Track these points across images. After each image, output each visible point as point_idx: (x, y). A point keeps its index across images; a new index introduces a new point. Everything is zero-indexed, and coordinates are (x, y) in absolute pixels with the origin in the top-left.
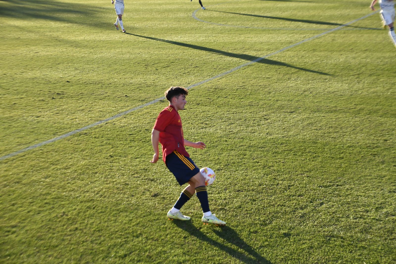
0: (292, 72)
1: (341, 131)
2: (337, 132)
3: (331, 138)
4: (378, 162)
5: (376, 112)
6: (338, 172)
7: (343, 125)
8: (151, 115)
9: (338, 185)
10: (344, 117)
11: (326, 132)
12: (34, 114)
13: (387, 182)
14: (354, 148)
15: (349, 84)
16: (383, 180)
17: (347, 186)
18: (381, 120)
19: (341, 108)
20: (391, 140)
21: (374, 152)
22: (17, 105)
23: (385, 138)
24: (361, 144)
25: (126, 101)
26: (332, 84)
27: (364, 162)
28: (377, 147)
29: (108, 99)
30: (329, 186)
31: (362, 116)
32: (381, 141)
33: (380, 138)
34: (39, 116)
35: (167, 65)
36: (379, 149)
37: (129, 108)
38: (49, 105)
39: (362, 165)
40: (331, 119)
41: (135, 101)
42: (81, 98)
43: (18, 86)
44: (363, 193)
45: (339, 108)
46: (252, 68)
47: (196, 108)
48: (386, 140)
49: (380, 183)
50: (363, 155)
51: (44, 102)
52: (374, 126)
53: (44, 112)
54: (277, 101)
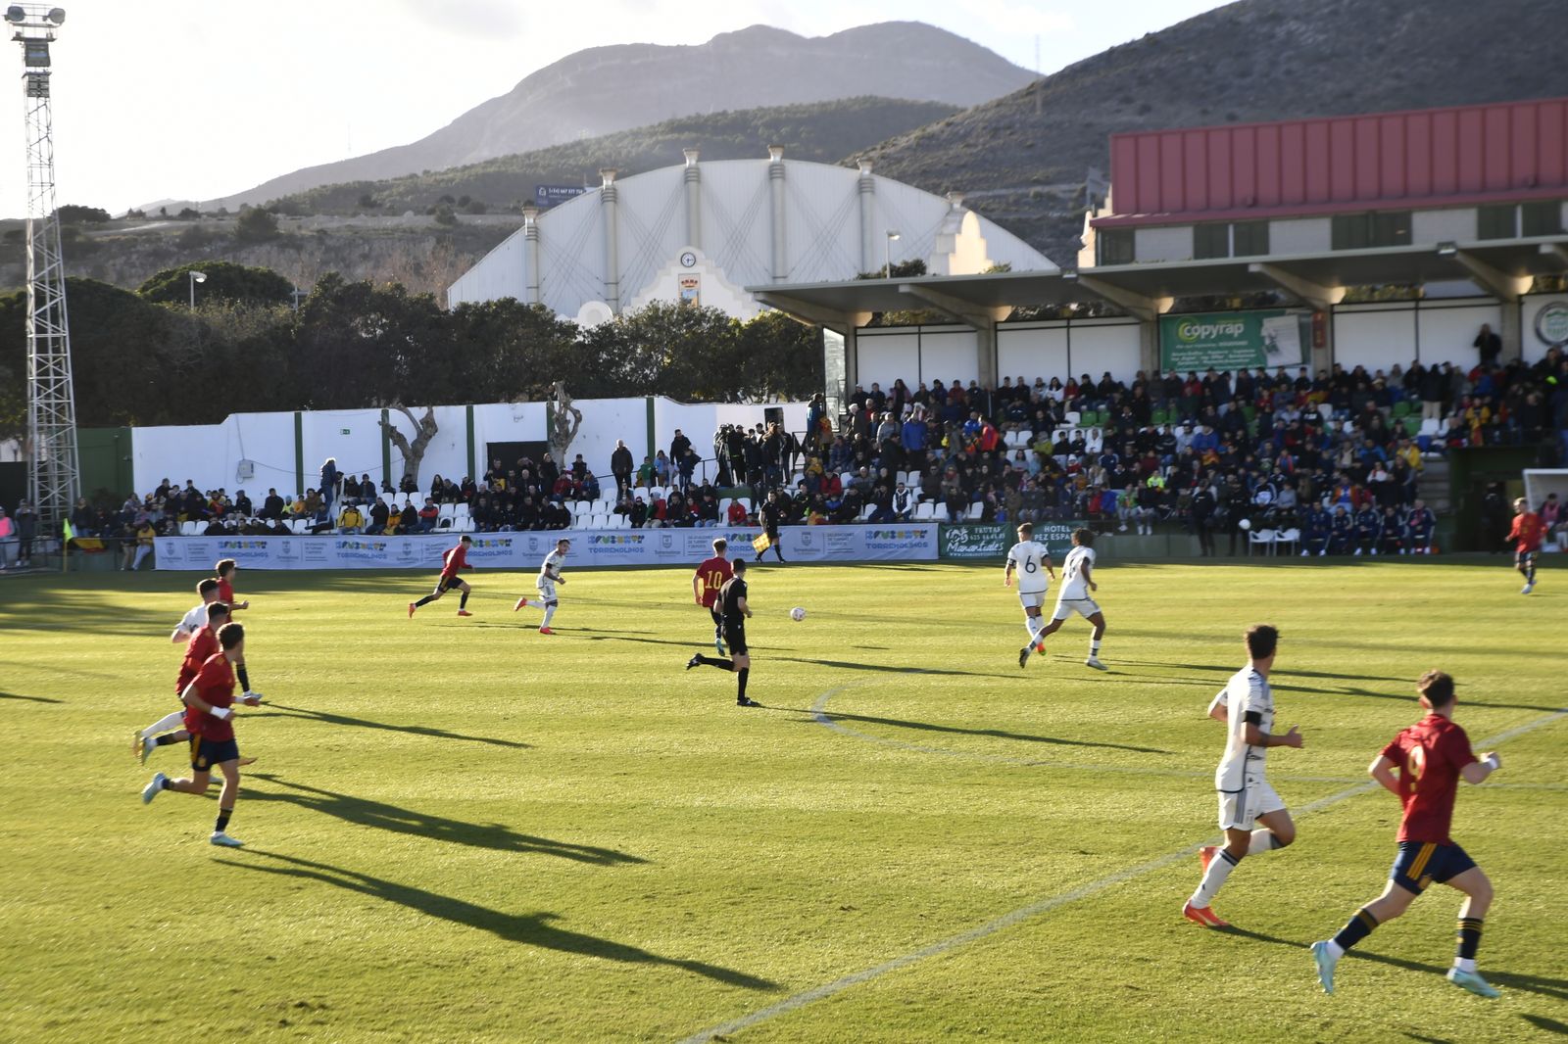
29: (506, 1030)
35: (729, 897)
42: (395, 1023)
43: (143, 976)
51: (250, 1040)
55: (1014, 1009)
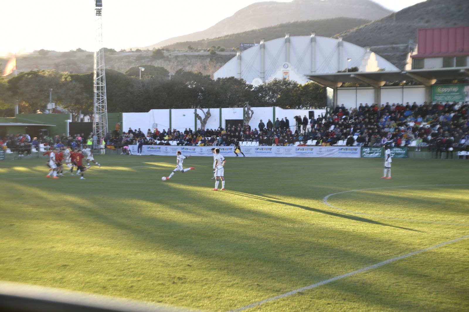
0: (455, 271)
8: (289, 307)
12: (154, 299)
22: (135, 288)
25: (259, 291)
29: (237, 287)
34: (161, 300)
35: (300, 253)
37: (262, 298)
38: (170, 289)
41: (269, 291)
42: (206, 284)
43: (134, 268)
46: (405, 263)
47: (342, 304)
51: (165, 286)
53: (166, 297)
54: (441, 303)
55: (387, 288)
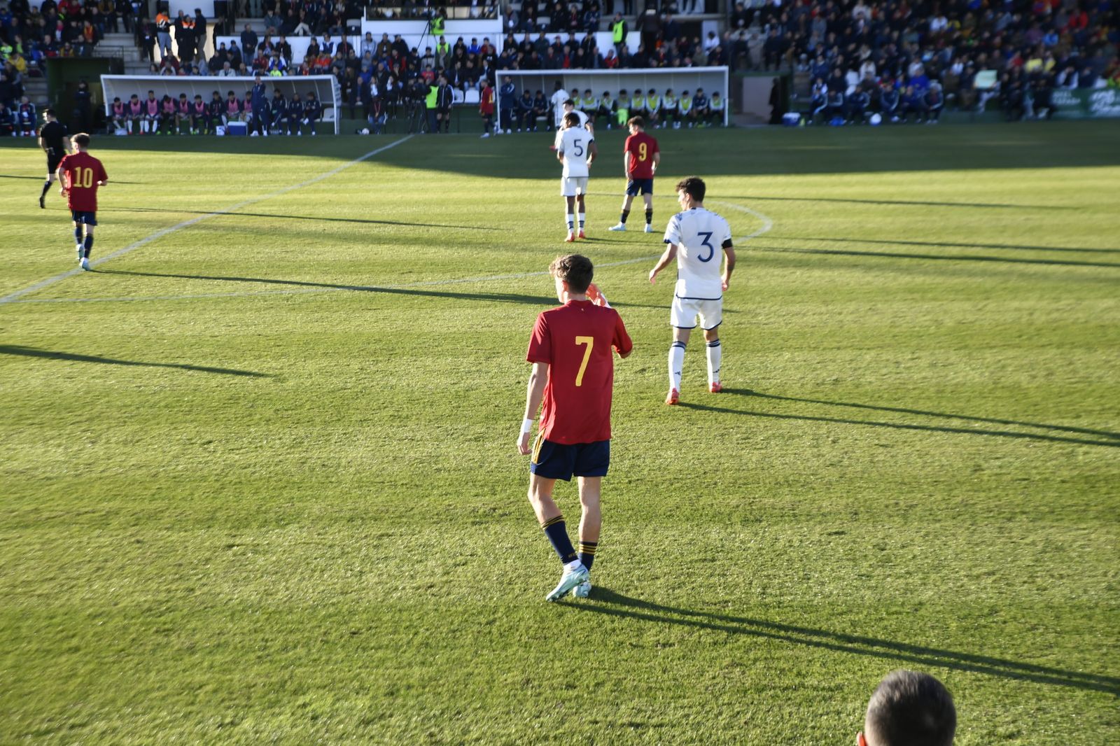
1: (63, 576)
2: (51, 579)
3: (35, 599)
4: (179, 650)
5: (154, 516)
6: (71, 688)
7: (65, 559)
9: (72, 727)
10: (65, 538)
11: (17, 583)
13: (209, 701)
14: (105, 619)
15: (66, 448)
16: (197, 696)
17: (101, 725)
18: (171, 539)
19: (54, 514)
20: (205, 589)
21: (165, 623)
23: (190, 584)
24: (126, 607)
26: (14, 449)
27: (140, 654)
28: (169, 610)
30: (47, 732)
31: (117, 530)
32: (179, 594)
33: (177, 584)
36: (178, 614)
39: (136, 661)
40: (29, 544)
44: (149, 736)
45: (46, 515)
48: (192, 590)
49: (192, 704)
50: (134, 636)
52: (154, 555)
